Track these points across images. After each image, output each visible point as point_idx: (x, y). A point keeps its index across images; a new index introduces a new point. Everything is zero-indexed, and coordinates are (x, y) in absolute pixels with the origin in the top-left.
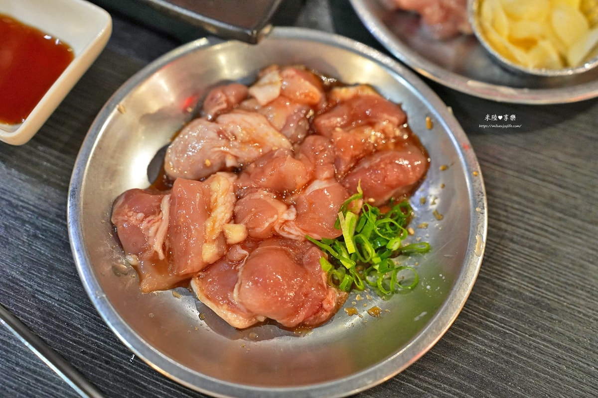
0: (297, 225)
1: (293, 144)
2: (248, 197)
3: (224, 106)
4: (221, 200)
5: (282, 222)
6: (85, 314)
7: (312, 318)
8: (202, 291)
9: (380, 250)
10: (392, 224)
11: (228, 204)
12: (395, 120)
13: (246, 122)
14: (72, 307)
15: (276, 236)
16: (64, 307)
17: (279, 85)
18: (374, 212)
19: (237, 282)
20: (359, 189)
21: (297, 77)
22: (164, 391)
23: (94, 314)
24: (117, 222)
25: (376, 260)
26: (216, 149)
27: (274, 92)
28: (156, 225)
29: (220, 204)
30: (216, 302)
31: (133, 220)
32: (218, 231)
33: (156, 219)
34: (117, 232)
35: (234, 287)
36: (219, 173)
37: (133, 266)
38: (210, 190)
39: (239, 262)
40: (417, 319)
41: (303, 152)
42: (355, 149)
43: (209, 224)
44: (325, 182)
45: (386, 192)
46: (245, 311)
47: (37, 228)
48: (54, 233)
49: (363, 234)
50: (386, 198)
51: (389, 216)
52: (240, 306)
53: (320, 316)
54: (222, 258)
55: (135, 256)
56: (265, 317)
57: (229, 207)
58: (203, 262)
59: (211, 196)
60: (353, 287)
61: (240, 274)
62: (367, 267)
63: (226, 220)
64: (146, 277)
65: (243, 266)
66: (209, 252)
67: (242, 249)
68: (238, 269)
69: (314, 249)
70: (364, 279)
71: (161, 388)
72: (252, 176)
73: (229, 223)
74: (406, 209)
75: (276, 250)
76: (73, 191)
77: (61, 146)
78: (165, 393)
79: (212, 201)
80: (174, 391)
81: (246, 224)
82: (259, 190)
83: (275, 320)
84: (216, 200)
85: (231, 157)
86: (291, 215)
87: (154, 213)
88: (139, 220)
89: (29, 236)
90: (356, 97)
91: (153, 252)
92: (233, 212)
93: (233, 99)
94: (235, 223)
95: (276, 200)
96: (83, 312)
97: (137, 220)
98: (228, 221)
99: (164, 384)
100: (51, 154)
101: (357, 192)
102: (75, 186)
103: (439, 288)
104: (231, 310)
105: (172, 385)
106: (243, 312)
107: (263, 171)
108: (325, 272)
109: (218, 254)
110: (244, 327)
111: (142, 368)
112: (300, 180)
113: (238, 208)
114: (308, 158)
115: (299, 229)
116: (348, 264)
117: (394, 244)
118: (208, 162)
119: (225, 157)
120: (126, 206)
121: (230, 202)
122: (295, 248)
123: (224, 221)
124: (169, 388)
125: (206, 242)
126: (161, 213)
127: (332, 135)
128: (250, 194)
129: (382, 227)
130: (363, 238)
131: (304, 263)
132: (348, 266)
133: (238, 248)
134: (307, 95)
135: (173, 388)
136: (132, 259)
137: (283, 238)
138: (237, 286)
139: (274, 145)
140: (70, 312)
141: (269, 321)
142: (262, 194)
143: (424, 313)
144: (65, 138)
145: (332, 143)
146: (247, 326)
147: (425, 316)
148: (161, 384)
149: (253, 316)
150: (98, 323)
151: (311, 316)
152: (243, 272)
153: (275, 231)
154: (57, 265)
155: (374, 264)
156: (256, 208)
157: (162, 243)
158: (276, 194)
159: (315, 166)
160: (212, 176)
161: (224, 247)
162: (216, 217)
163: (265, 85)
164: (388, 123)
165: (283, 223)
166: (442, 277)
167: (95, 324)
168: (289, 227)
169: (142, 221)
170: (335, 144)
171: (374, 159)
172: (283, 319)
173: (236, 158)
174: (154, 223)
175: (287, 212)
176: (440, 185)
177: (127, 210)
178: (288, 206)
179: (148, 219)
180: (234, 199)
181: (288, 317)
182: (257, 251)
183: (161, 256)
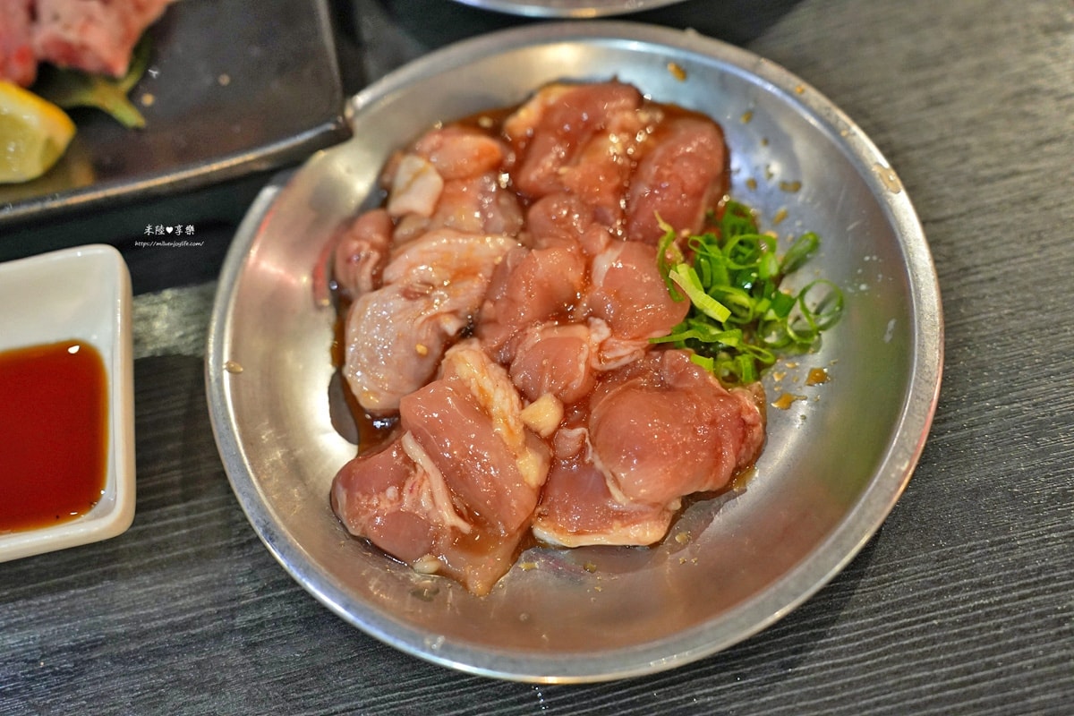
0: (621, 339)
1: (516, 238)
2: (520, 351)
3: (375, 256)
4: (487, 384)
5: (597, 349)
6: (422, 694)
7: (743, 451)
8: (562, 531)
9: (757, 290)
10: (741, 243)
11: (501, 383)
12: (625, 101)
13: (430, 252)
14: (394, 699)
15: (602, 377)
16: (382, 709)
17: (431, 169)
18: (709, 242)
19: (604, 479)
20: (664, 226)
21: (448, 141)
22: (625, 709)
23: (434, 684)
24: (363, 529)
25: (762, 306)
26: (420, 320)
27: (434, 182)
28: (425, 486)
29: (492, 390)
30: (597, 530)
31: (386, 507)
32: (519, 430)
33: (418, 477)
34: (372, 544)
35: (608, 488)
36: (449, 353)
37: (436, 573)
38: (461, 381)
39: (582, 451)
40: (888, 338)
41: (542, 236)
42: (608, 178)
43: (499, 429)
44: (609, 252)
45: (696, 209)
46: (649, 509)
47: (244, 631)
48: (275, 621)
49: (717, 283)
50: (701, 216)
51: (729, 235)
52: (636, 507)
53: (752, 439)
54: (552, 463)
55: (427, 557)
56: (679, 498)
57: (505, 384)
58: (533, 490)
59: (469, 388)
60: (759, 367)
61: (599, 465)
62: (755, 327)
63: (518, 406)
64: (468, 572)
65: (593, 451)
66: (531, 467)
67: (572, 429)
68: (590, 461)
69: (669, 353)
70: (764, 345)
71: (619, 709)
72: (500, 321)
73: (523, 408)
74: (739, 211)
75: (619, 394)
76: (266, 531)
77: (178, 492)
78: (630, 710)
79: (476, 393)
80: (640, 699)
81: (550, 390)
82: (528, 331)
83: (695, 493)
84: (481, 390)
85: (447, 318)
86: (601, 332)
87: (407, 475)
88: (395, 499)
89: (243, 652)
90: (548, 112)
91: (450, 531)
92: (515, 387)
93: (379, 239)
94: (532, 401)
95: (562, 328)
96: (415, 695)
97: (391, 502)
98: (521, 405)
99: (616, 700)
100: (174, 515)
101: (663, 233)
102: (263, 523)
103: (880, 276)
104: (629, 524)
105: (629, 692)
106: (647, 513)
107: (512, 301)
108: (710, 373)
109: (544, 461)
110: (663, 535)
111: (567, 703)
112: (574, 275)
113: (519, 378)
114: (557, 237)
115: (628, 342)
116: (731, 339)
117: (770, 266)
118: (421, 349)
119: (438, 325)
120: (359, 495)
121: (500, 378)
122: (643, 373)
123: (516, 410)
124: (628, 699)
125: (516, 457)
126: (418, 466)
127: (561, 184)
128: (521, 346)
129: (735, 255)
130: (722, 288)
131: (671, 383)
132: (733, 342)
133: (565, 432)
134: (478, 158)
135: (635, 694)
136: (426, 565)
137: (614, 372)
138: (610, 484)
139: (495, 257)
140: (396, 709)
141: (689, 500)
142: (536, 335)
143: (892, 324)
144: (176, 476)
145: (570, 193)
146: (666, 528)
147: (895, 325)
148: (614, 703)
149: (663, 509)
150: (450, 693)
151: (741, 448)
152: (601, 459)
153: (596, 371)
154: (320, 660)
155: (762, 314)
156: (546, 357)
157: (452, 507)
158: (556, 318)
159: (577, 240)
160: (443, 362)
161: (545, 447)
162: (502, 411)
163: (409, 185)
164: (618, 112)
165: (599, 351)
166: (871, 260)
167: (447, 696)
168: (612, 349)
169: (400, 497)
170: (576, 191)
171: (645, 174)
172: (706, 482)
173: (454, 313)
174: (419, 487)
175: (592, 330)
176: (759, 143)
177: (364, 502)
178: (585, 322)
179: (407, 488)
180: (501, 371)
181: (711, 474)
182: (594, 417)
183: (465, 527)
